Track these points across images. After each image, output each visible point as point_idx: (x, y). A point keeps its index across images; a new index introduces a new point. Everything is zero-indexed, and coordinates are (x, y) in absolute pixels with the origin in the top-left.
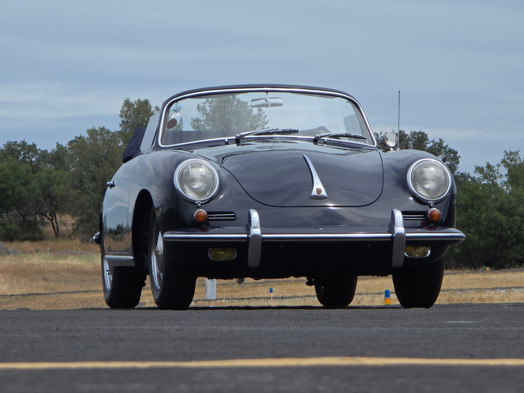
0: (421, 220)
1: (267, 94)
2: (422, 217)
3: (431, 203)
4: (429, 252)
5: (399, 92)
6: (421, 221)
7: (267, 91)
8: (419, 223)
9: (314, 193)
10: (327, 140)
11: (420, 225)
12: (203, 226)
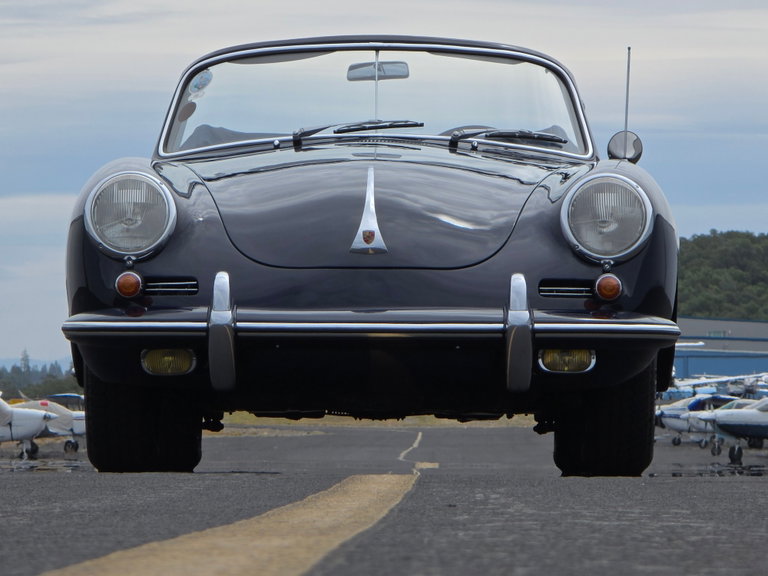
0: (585, 297)
1: (377, 54)
2: (587, 292)
3: (606, 263)
4: (593, 362)
5: (629, 49)
6: (585, 299)
7: (377, 49)
8: (581, 303)
9: (358, 242)
10: (479, 143)
11: (583, 308)
12: (134, 305)
